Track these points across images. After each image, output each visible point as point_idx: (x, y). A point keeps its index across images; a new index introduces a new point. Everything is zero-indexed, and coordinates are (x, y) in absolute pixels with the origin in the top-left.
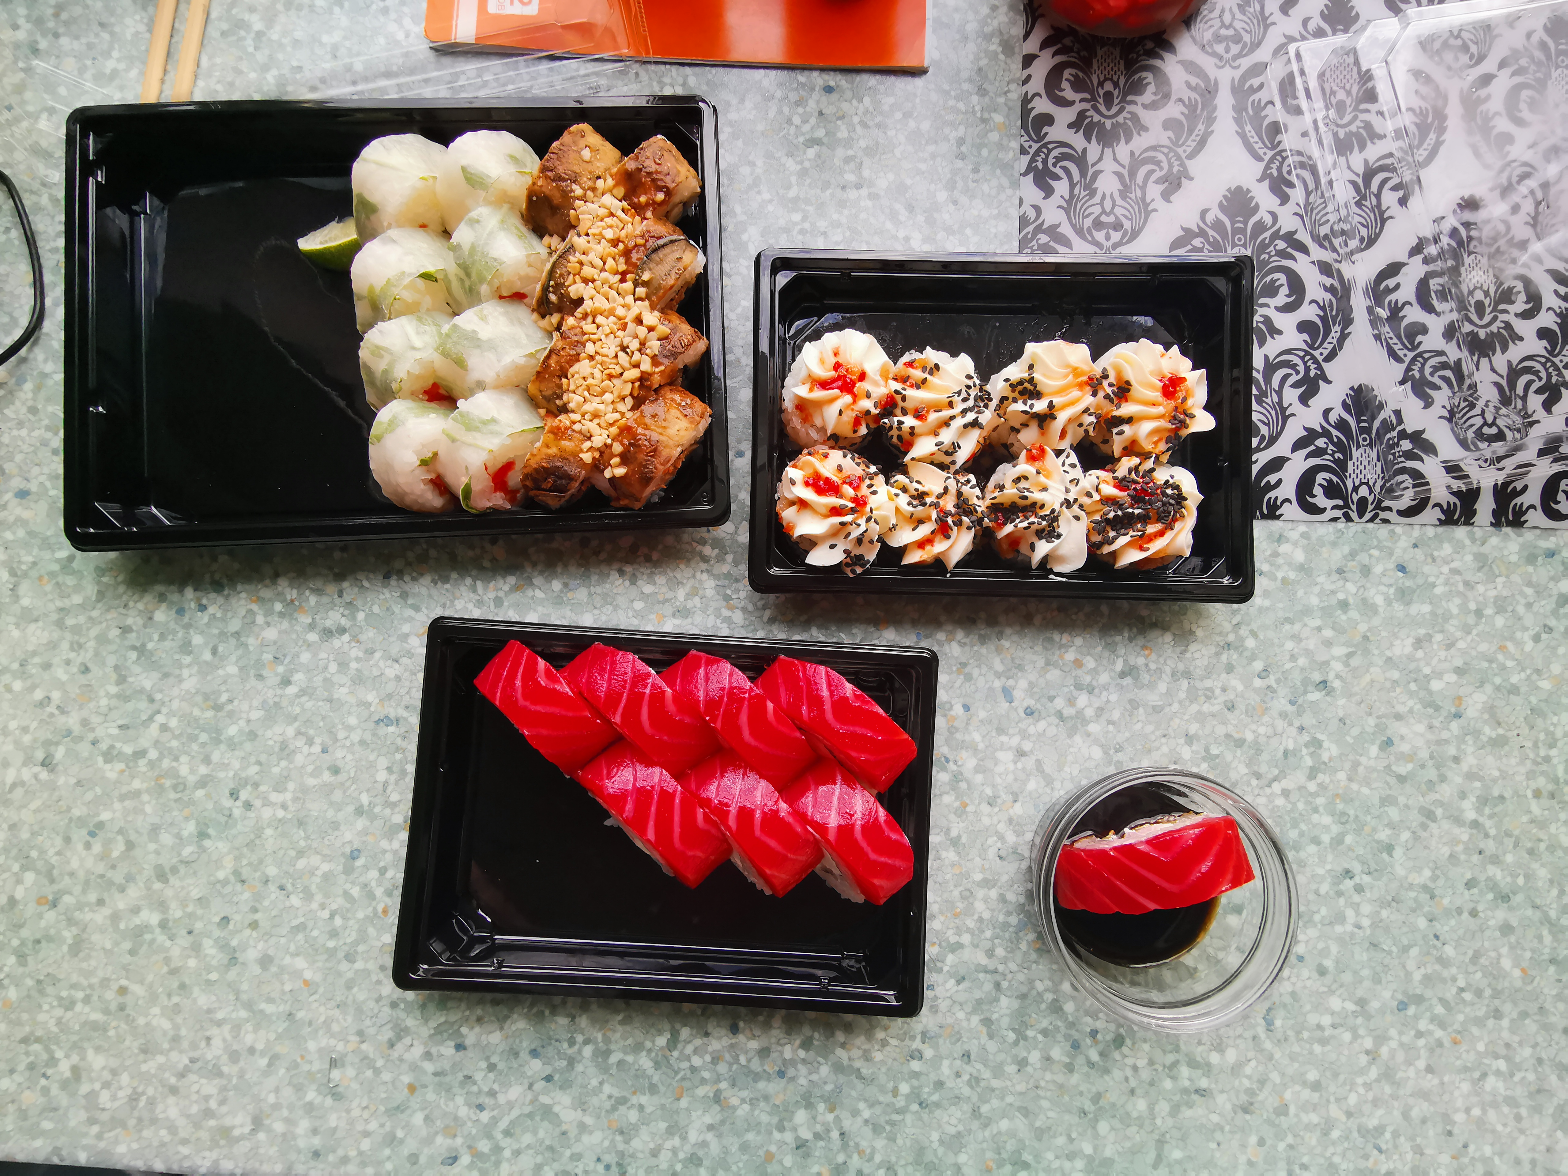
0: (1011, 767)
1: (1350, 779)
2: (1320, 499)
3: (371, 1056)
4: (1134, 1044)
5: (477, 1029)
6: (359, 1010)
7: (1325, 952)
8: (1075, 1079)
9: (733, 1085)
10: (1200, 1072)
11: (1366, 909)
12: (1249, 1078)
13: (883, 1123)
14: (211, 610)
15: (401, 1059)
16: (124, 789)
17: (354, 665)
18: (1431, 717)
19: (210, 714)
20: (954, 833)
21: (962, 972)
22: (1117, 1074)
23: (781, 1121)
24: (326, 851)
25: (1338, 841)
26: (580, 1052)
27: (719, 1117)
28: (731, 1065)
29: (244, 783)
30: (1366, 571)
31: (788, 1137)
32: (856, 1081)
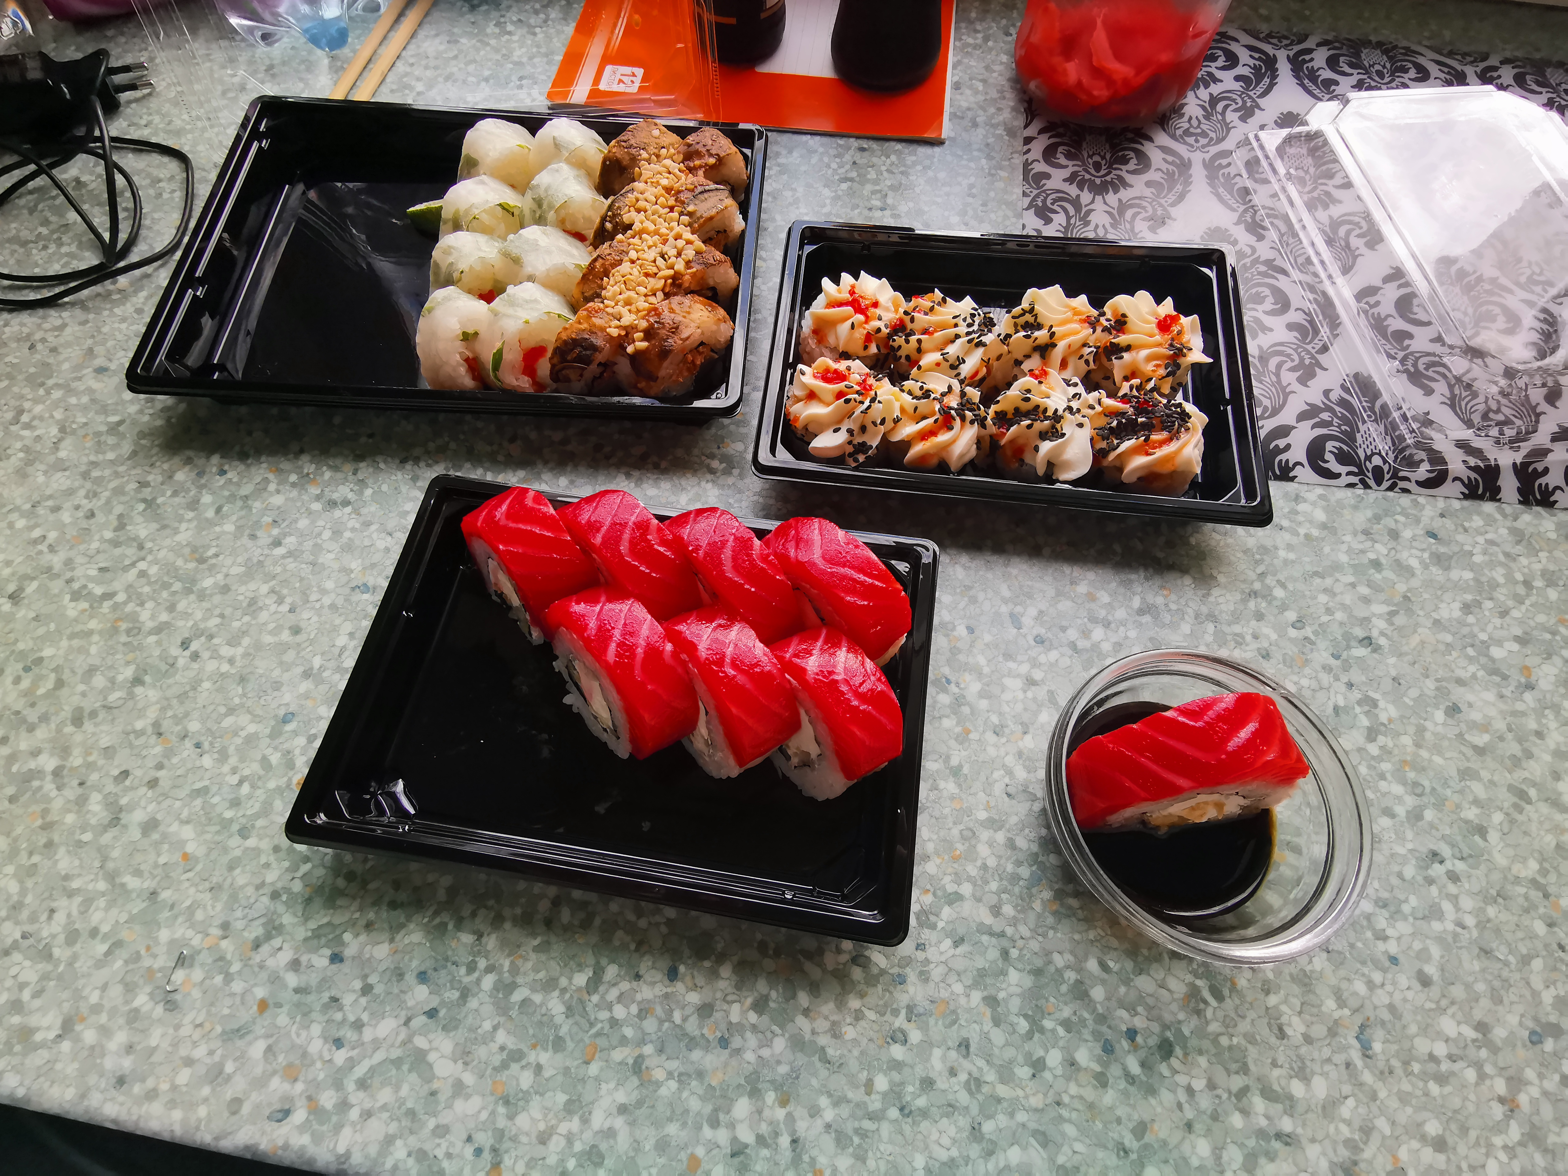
0: (1020, 695)
1: (1418, 745)
2: (1333, 465)
3: (229, 957)
4: (1186, 1055)
5: (363, 938)
6: (234, 897)
7: (1423, 955)
8: (1109, 1097)
9: (661, 1051)
10: (1280, 1107)
11: (1467, 903)
12: (1348, 1123)
13: (850, 1132)
14: (229, 475)
15: (261, 967)
16: (79, 628)
17: (347, 534)
18: (1498, 685)
19: (192, 565)
20: (954, 762)
21: (961, 931)
22: (1166, 1096)
23: (716, 1110)
24: (259, 712)
25: (1416, 816)
26: (478, 981)
27: (635, 1096)
28: (661, 1022)
29: (198, 632)
30: (1394, 535)
31: (722, 1136)
32: (818, 1064)
